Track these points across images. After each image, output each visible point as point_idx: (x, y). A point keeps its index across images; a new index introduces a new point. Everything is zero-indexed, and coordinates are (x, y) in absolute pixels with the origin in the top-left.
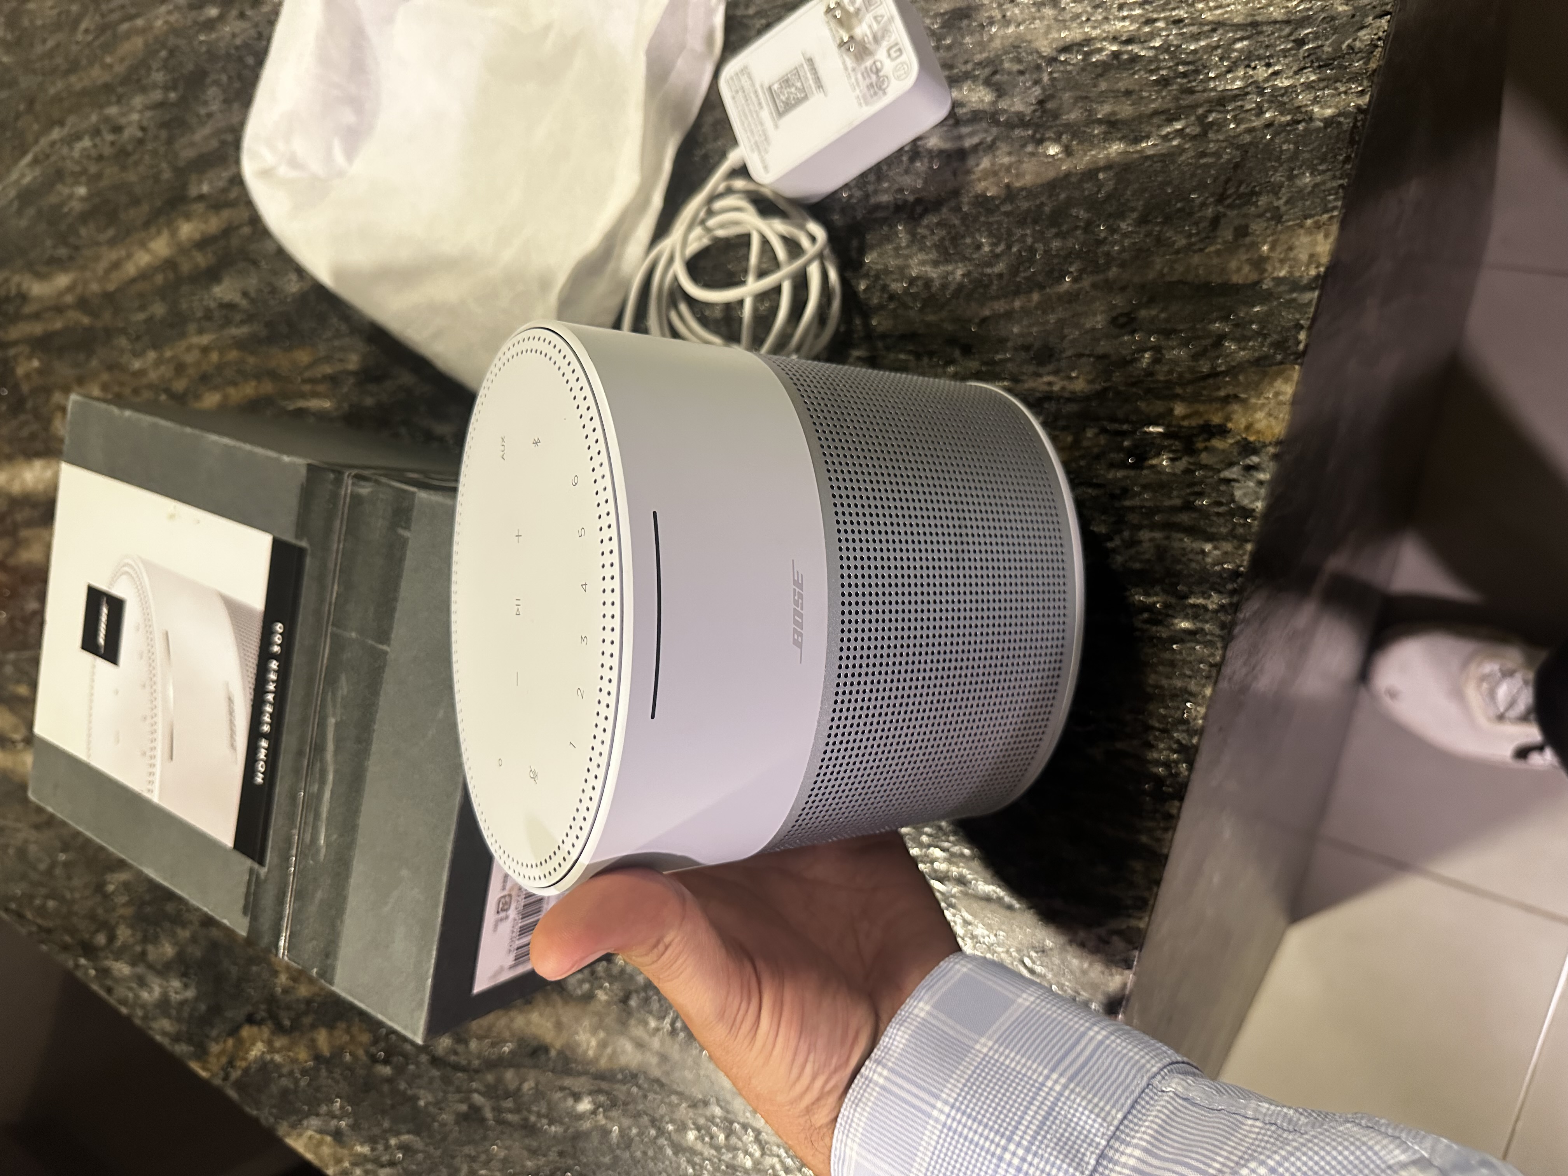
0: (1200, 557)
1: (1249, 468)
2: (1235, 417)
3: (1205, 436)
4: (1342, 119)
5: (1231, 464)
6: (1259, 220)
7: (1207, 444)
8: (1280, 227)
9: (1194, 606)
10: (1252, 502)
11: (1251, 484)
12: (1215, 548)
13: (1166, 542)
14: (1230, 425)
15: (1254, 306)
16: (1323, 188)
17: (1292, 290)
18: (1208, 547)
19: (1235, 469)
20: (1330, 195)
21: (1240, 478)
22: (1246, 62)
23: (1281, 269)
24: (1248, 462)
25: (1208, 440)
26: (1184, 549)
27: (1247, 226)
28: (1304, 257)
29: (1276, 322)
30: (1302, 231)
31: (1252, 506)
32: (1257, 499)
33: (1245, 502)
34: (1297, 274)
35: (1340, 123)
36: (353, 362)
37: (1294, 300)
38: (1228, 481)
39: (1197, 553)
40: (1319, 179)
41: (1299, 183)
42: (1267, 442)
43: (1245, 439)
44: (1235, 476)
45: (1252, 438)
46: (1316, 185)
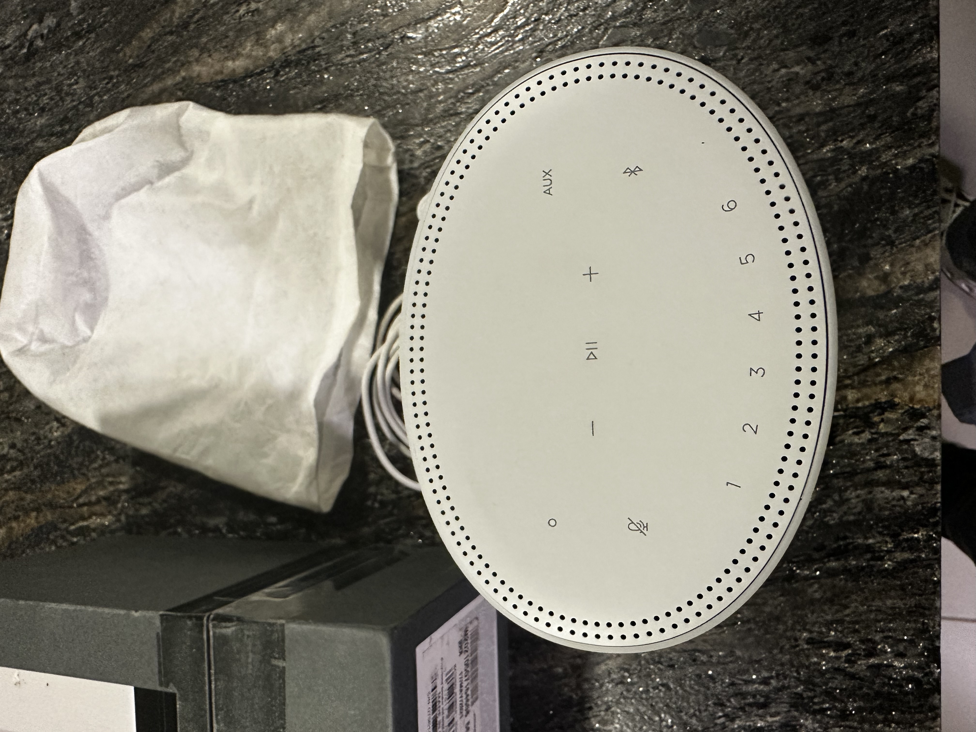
0: (902, 502)
1: (921, 429)
2: (899, 393)
3: (878, 411)
4: (923, 165)
5: (905, 429)
6: (876, 248)
7: (883, 416)
8: (895, 249)
9: (907, 540)
10: (932, 453)
11: (927, 440)
12: (912, 493)
13: (870, 496)
14: (897, 400)
15: (891, 309)
16: (922, 215)
17: (917, 294)
18: (906, 493)
19: (910, 432)
20: (929, 219)
21: (917, 437)
22: (834, 137)
23: (905, 279)
24: (919, 424)
25: (883, 414)
26: (887, 498)
27: (868, 254)
28: (920, 267)
29: (912, 318)
30: (914, 250)
31: (932, 456)
32: (935, 450)
33: (926, 454)
34: (919, 281)
35: (922, 169)
36: (124, 483)
37: (923, 299)
38: (907, 442)
39: (899, 500)
40: (916, 210)
41: (902, 216)
42: (931, 406)
43: (912, 408)
44: (912, 437)
45: (917, 406)
46: (915, 215)
